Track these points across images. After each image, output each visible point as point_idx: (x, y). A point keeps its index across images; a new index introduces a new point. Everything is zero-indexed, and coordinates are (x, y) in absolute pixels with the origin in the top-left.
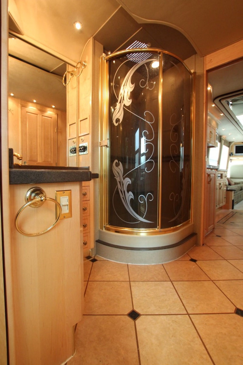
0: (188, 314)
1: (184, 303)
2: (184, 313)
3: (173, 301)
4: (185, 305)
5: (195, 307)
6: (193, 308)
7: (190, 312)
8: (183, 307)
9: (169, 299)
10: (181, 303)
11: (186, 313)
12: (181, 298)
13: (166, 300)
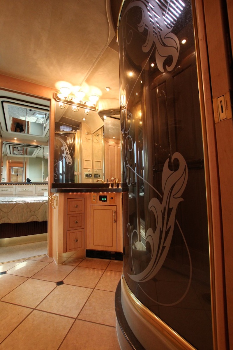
0: (35, 309)
1: (45, 313)
2: (38, 307)
3: (52, 307)
4: (42, 312)
5: (35, 318)
6: (35, 316)
7: (35, 311)
8: (42, 310)
9: (57, 305)
10: (46, 311)
11: (36, 308)
12: (51, 314)
13: (57, 302)
